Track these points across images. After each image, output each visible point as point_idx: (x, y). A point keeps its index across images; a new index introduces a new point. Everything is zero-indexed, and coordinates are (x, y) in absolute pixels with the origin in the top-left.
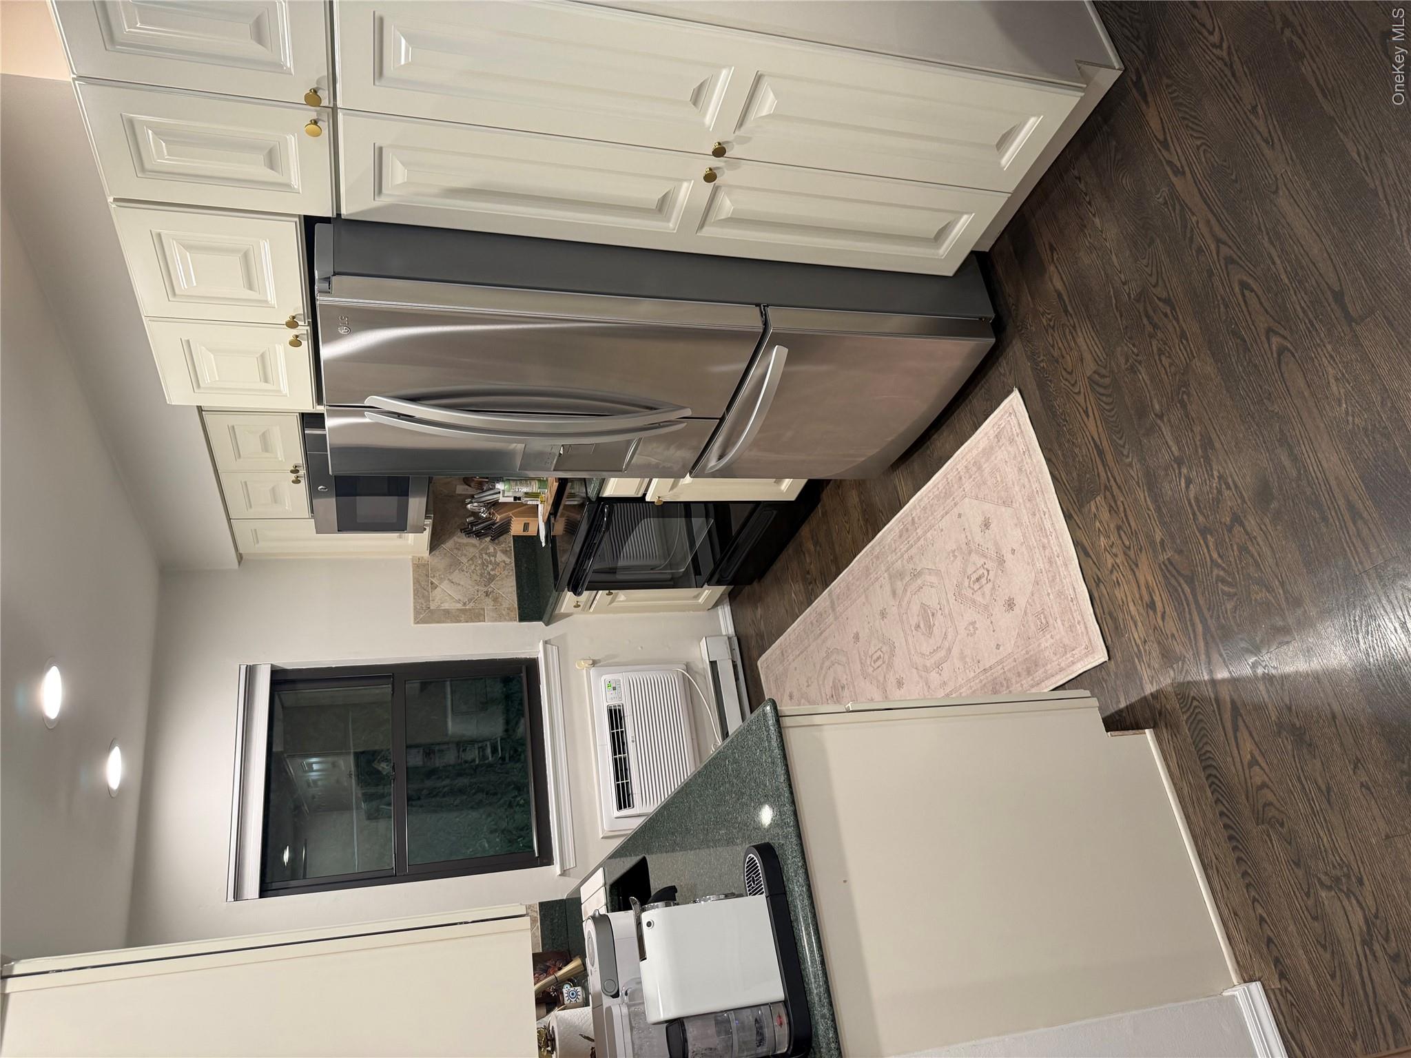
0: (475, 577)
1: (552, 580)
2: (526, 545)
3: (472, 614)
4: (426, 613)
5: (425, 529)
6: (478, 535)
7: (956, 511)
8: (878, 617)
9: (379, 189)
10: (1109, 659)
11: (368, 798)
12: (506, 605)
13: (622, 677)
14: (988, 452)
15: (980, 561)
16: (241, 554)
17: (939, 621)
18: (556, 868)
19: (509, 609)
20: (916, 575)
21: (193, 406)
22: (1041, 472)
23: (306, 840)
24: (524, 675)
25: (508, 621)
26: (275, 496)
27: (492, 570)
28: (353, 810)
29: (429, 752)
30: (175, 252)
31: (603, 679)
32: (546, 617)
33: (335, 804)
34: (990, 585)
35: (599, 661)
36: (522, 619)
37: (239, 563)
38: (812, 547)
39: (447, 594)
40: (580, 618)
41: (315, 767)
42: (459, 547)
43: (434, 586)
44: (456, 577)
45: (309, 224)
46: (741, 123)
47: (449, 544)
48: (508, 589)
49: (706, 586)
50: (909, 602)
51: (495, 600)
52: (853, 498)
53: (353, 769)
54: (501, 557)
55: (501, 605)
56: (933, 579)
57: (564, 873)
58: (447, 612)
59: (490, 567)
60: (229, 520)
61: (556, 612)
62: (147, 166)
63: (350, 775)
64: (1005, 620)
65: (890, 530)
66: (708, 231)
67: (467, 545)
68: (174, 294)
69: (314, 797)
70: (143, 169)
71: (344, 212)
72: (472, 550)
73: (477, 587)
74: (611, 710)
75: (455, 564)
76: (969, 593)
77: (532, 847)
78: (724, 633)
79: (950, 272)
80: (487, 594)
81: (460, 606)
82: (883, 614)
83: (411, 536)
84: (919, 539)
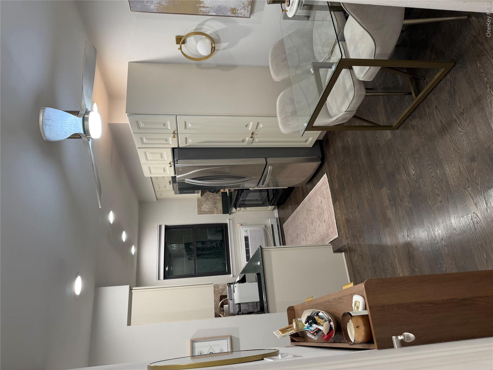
0: (212, 203)
1: (230, 205)
2: (224, 194)
3: (211, 212)
4: (200, 212)
5: (199, 192)
6: (213, 192)
7: (317, 198)
8: (304, 219)
9: (186, 143)
10: (339, 236)
11: (188, 255)
12: (219, 210)
13: (248, 229)
14: (322, 186)
15: (321, 211)
16: (157, 198)
17: (314, 222)
18: (232, 275)
19: (220, 211)
20: (311, 211)
21: (149, 177)
22: (329, 193)
23: (172, 265)
24: (224, 227)
25: (220, 214)
26: (165, 186)
27: (216, 201)
28: (184, 257)
29: (203, 243)
30: (148, 154)
31: (243, 229)
32: (229, 213)
33: (179, 256)
34: (322, 216)
35: (243, 224)
36: (223, 213)
37: (157, 200)
38: (293, 199)
39: (205, 207)
40: (237, 213)
41: (175, 247)
42: (208, 195)
43: (202, 205)
44: (207, 202)
45: (173, 149)
46: (257, 128)
47: (206, 194)
48: (220, 205)
49: (269, 206)
50: (309, 217)
51: (217, 208)
52: (300, 189)
53: (184, 247)
54: (218, 197)
55: (218, 210)
56: (313, 212)
57: (233, 276)
58: (205, 211)
59: (216, 200)
60: (155, 191)
61: (232, 212)
62: (144, 143)
63: (183, 249)
64: (324, 225)
65: (306, 199)
66: (253, 144)
67: (210, 194)
68: (147, 160)
69: (174, 254)
70: (143, 143)
71: (180, 147)
72: (211, 195)
73: (212, 205)
74: (245, 237)
75: (207, 199)
76: (319, 217)
77: (226, 270)
78: (276, 217)
79: (311, 146)
80: (215, 207)
81: (208, 210)
82: (305, 219)
83: (196, 194)
84: (311, 202)
